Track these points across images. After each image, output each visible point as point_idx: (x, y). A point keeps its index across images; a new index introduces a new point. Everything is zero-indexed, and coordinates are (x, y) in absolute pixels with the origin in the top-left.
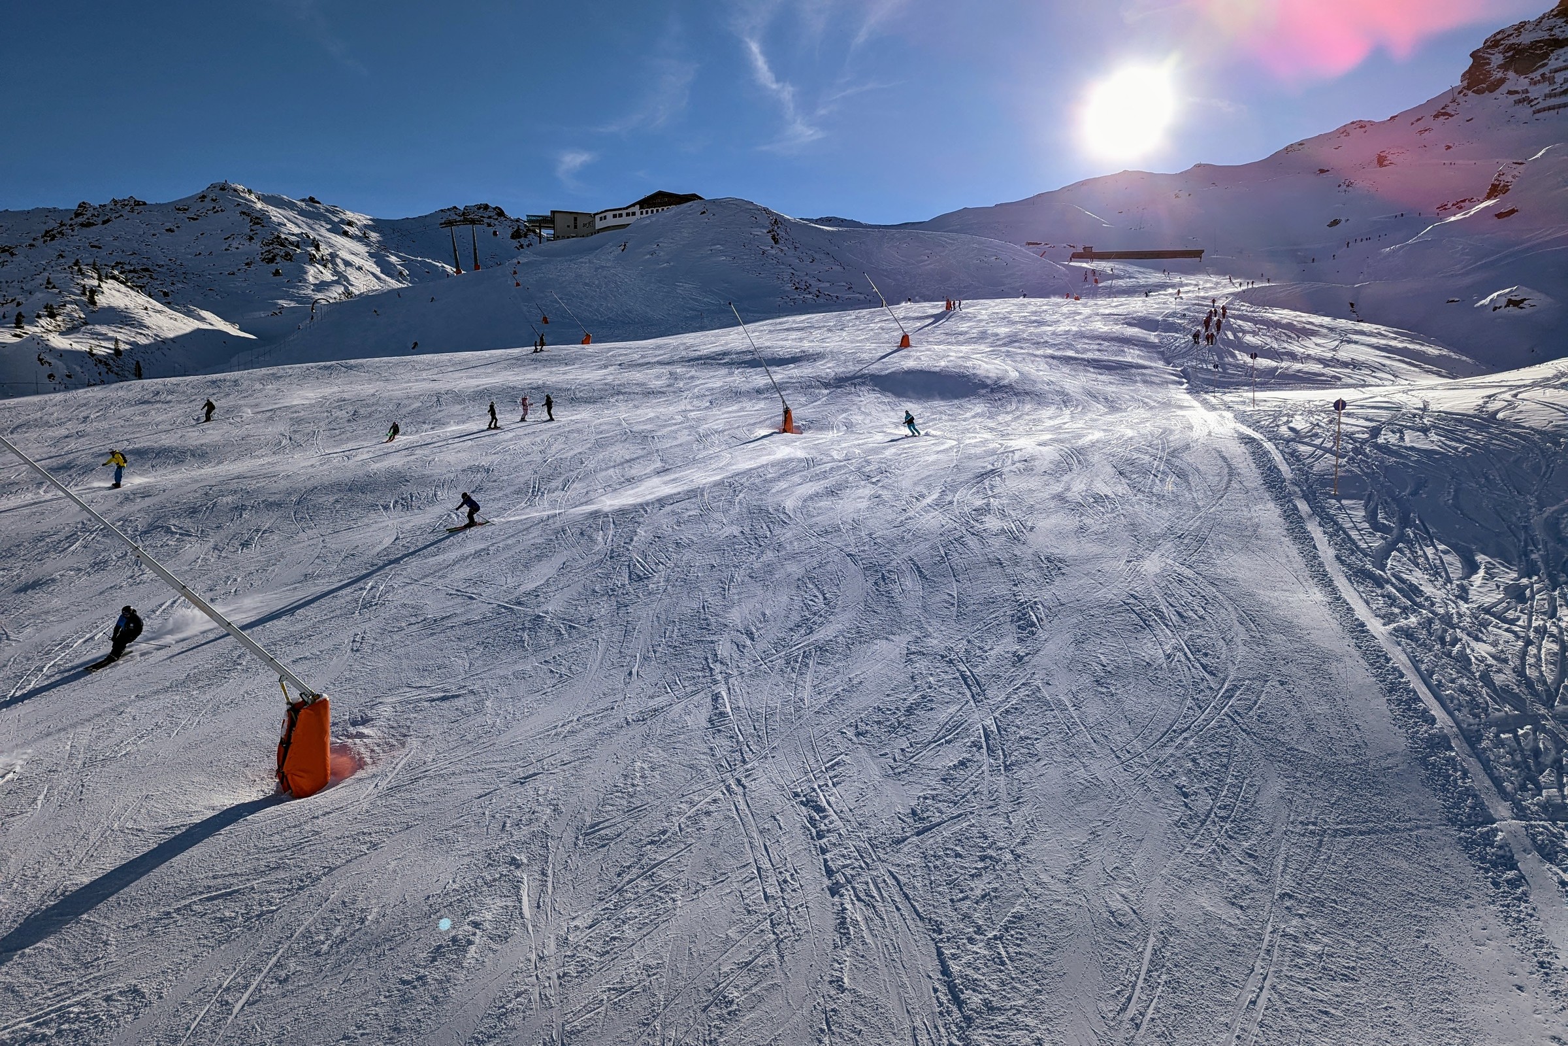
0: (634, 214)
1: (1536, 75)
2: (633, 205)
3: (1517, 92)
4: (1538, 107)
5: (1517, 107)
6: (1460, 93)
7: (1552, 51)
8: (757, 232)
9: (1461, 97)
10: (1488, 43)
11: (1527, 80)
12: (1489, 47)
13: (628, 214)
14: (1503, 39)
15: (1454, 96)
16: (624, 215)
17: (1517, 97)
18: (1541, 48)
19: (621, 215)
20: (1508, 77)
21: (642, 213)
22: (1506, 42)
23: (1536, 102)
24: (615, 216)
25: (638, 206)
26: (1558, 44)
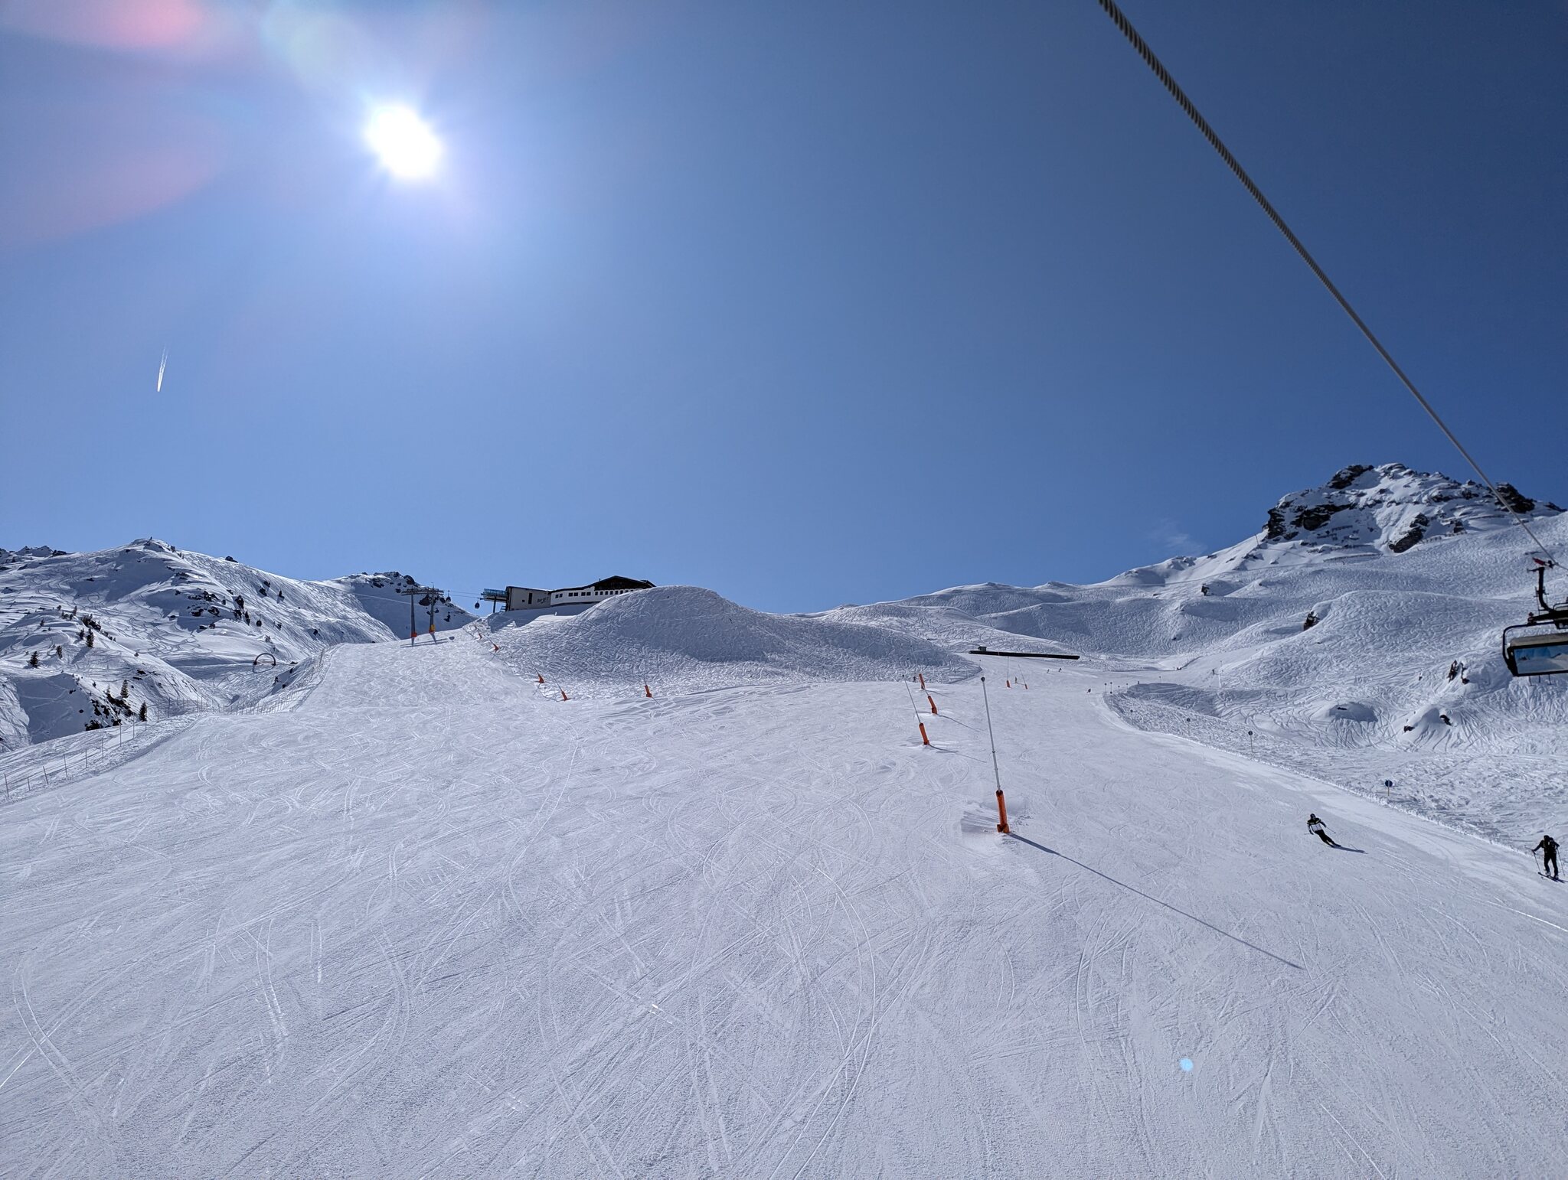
0: (589, 594)
2: (589, 586)
4: (1327, 557)
5: (1311, 555)
7: (1332, 514)
9: (1264, 544)
10: (1282, 504)
11: (1316, 535)
12: (1283, 507)
13: (583, 594)
16: (580, 594)
18: (1322, 512)
19: (576, 594)
20: (1299, 532)
21: (596, 594)
22: (1297, 504)
24: (571, 595)
25: (593, 588)
26: (1334, 509)
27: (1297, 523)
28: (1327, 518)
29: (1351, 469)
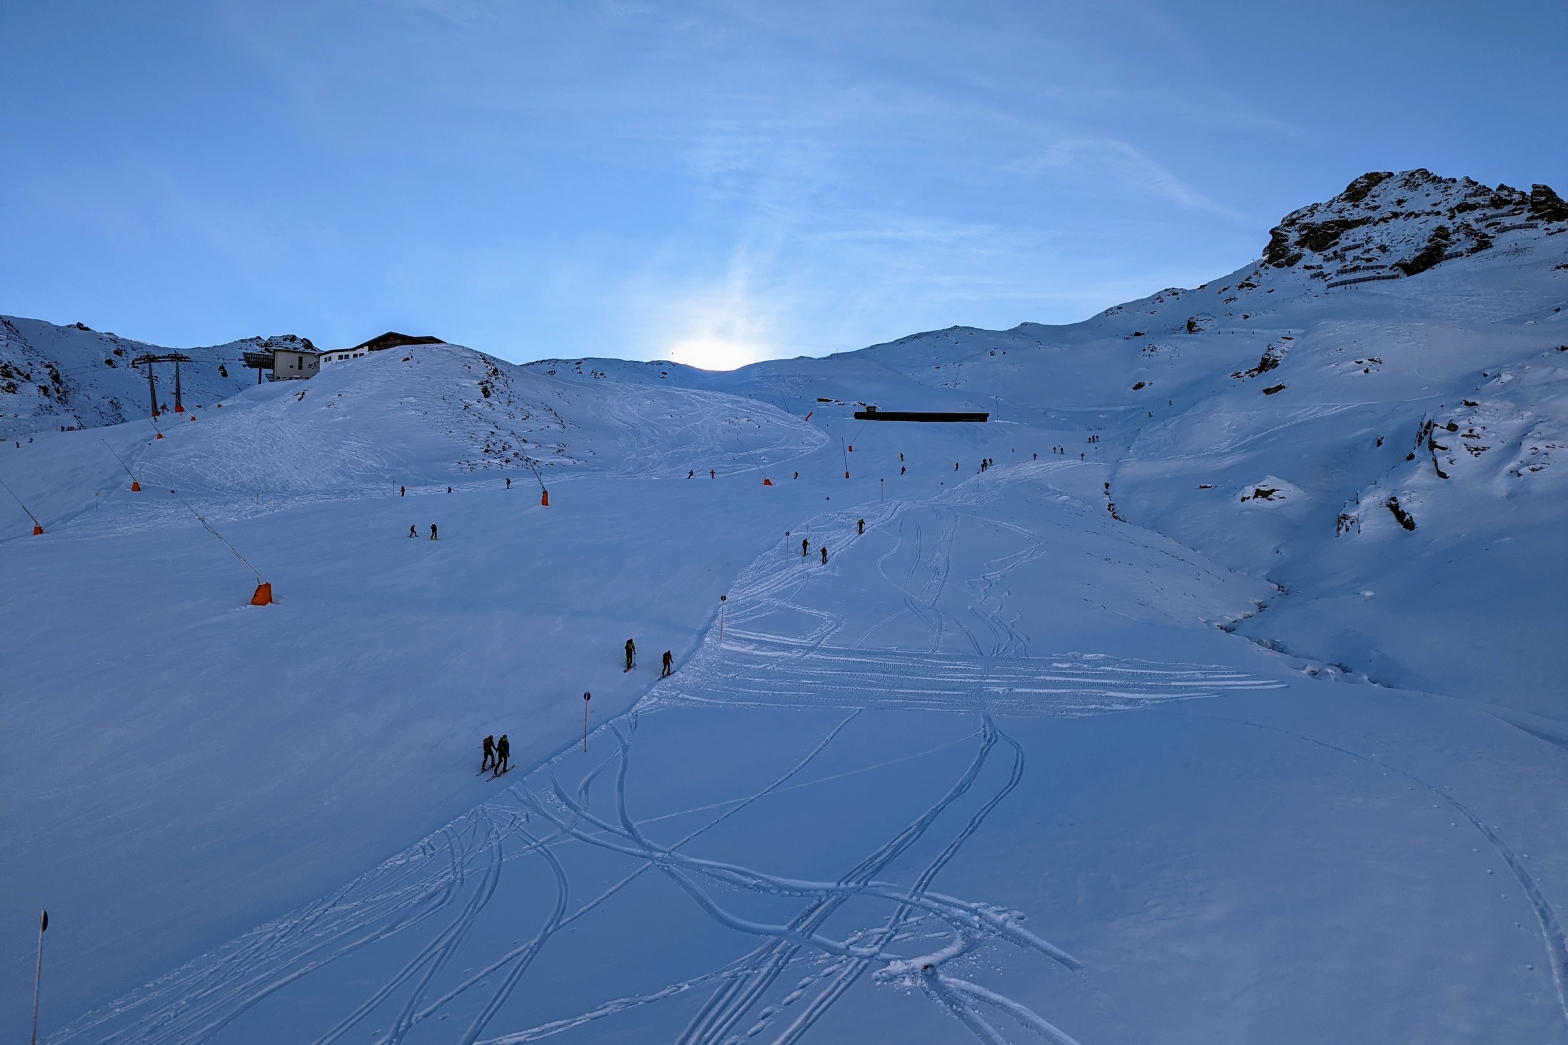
0: (361, 356)
1: (1329, 253)
2: (361, 346)
3: (1312, 267)
4: (1331, 282)
5: (1313, 281)
6: (1262, 266)
7: (1342, 231)
8: (466, 383)
9: (1262, 271)
10: (1286, 222)
11: (1321, 257)
12: (1286, 225)
13: (355, 356)
14: (1298, 219)
15: (1256, 269)
16: (351, 357)
17: (1313, 272)
18: (1332, 228)
19: (347, 357)
20: (1304, 253)
21: (366, 355)
22: (1302, 221)
23: (1329, 277)
25: (366, 348)
26: (1347, 225)
27: (1301, 243)
28: (1337, 235)
29: (1367, 176)
